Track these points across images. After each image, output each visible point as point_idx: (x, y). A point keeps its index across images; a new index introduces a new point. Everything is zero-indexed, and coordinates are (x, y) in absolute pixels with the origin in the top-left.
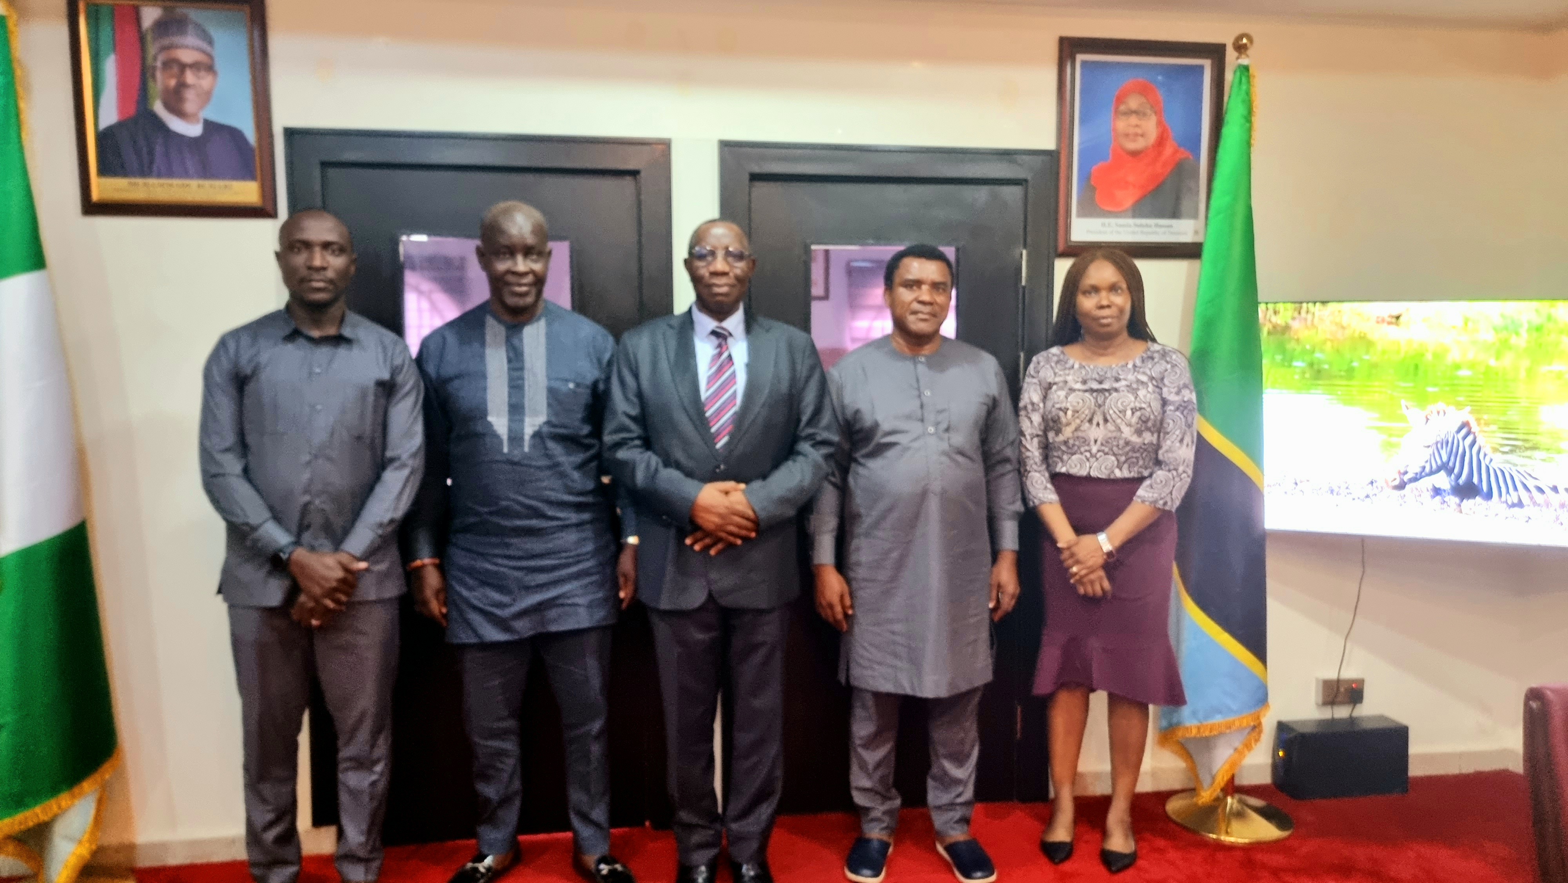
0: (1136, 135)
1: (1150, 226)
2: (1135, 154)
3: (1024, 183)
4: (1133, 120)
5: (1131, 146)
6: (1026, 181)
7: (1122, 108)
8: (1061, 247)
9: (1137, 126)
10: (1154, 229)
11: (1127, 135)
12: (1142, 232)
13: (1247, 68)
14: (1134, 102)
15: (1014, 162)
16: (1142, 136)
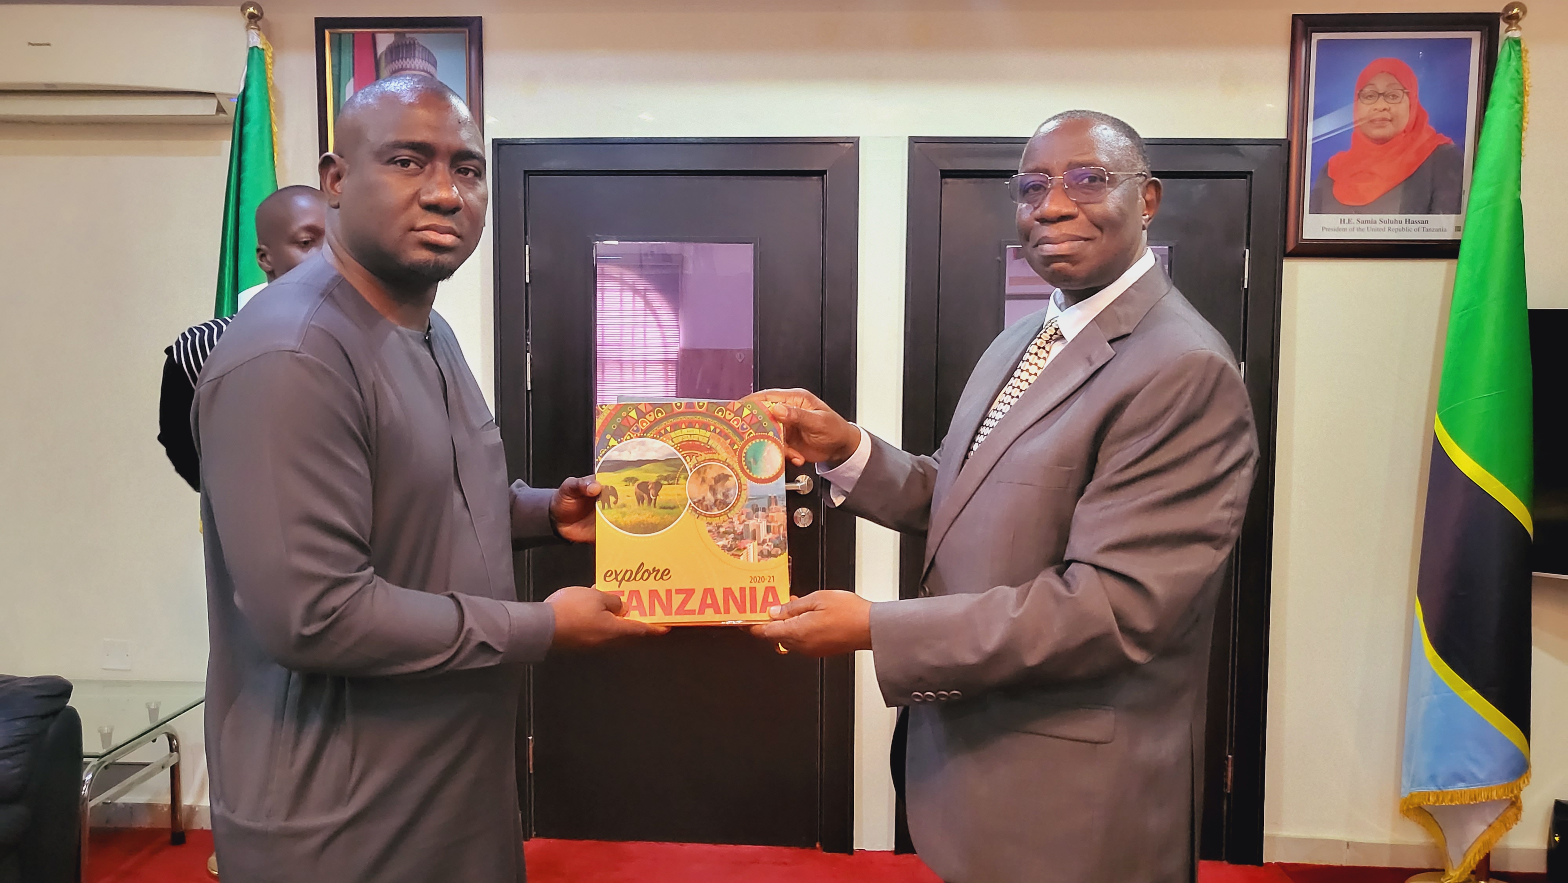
0: (1384, 119)
1: (1401, 222)
2: (1382, 141)
3: (1249, 176)
4: (1381, 104)
5: (1377, 132)
6: (1251, 173)
7: (1367, 90)
8: (1291, 246)
9: (1385, 110)
10: (1404, 225)
11: (1372, 121)
12: (1389, 229)
13: (1518, 42)
14: (1381, 84)
15: (1237, 153)
16: (1390, 121)
